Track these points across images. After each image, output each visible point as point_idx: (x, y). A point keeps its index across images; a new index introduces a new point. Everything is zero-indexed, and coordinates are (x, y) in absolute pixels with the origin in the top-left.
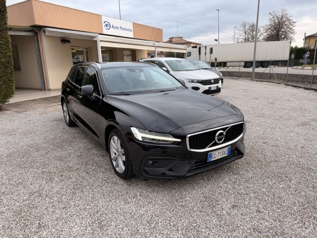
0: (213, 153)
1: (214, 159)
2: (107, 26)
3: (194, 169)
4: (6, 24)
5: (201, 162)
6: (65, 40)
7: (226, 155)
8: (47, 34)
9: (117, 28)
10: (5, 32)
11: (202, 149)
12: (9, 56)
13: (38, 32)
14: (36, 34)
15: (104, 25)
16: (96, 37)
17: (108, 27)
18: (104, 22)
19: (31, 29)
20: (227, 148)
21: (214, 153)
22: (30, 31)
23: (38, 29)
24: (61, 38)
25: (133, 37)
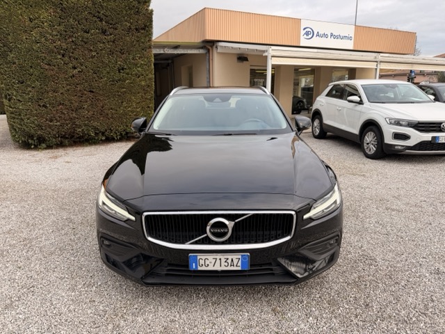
0: (200, 256)
1: (204, 268)
2: (307, 35)
3: (166, 275)
4: (150, 40)
5: (177, 265)
6: (242, 58)
7: (239, 268)
8: (219, 50)
9: (325, 36)
10: (147, 50)
11: (176, 242)
12: (150, 79)
13: (210, 48)
14: (209, 50)
15: (303, 32)
16: (267, 51)
17: (310, 36)
18: (304, 29)
19: (202, 45)
20: (239, 256)
21: (204, 258)
22: (202, 48)
23: (211, 44)
24: (238, 54)
25: (352, 48)
